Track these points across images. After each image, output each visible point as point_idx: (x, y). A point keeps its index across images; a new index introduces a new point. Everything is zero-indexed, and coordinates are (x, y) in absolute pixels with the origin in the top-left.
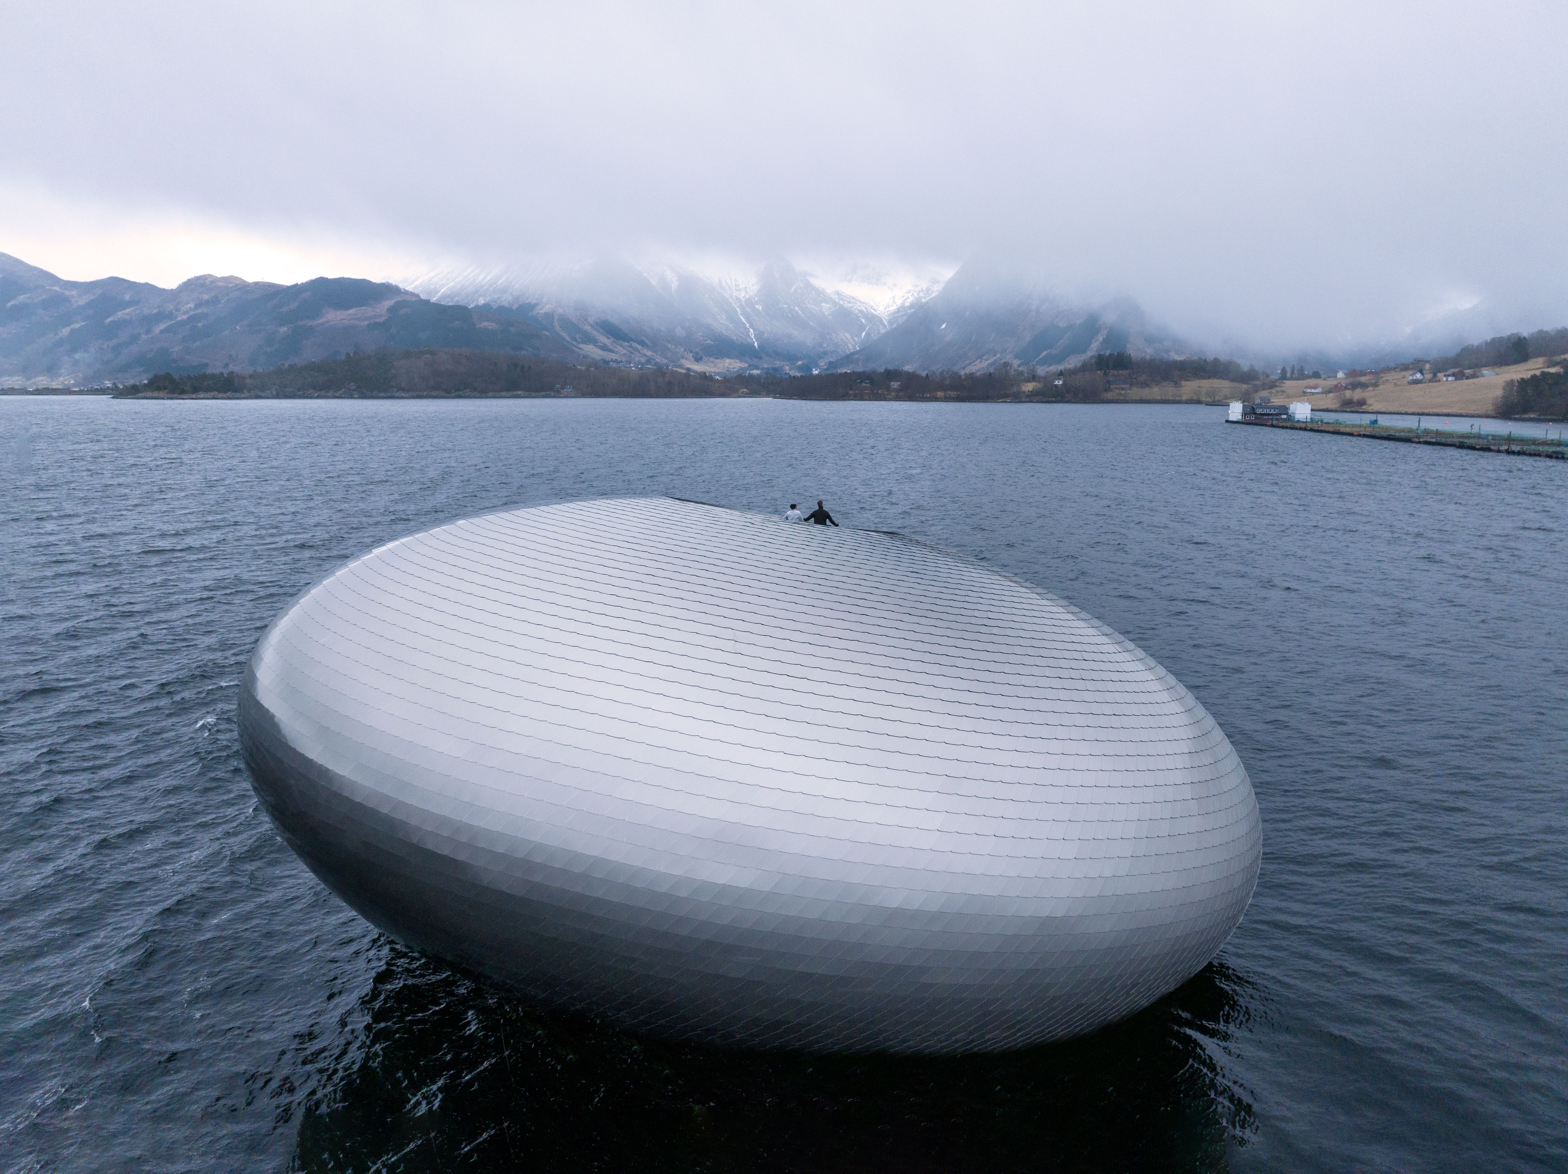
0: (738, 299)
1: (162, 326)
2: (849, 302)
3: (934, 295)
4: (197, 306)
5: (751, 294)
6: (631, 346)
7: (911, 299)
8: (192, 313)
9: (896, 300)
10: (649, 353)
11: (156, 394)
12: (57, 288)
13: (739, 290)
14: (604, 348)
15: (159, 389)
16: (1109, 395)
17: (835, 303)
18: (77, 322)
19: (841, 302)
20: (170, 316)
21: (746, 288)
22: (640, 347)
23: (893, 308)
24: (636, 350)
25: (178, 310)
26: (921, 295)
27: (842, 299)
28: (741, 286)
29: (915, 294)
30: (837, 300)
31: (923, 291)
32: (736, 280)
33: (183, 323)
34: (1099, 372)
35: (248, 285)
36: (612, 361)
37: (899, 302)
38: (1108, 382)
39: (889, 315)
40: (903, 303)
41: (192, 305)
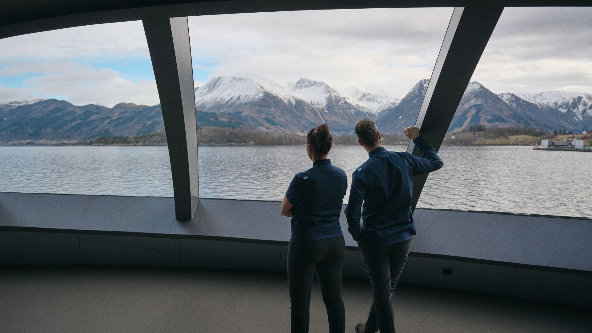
0: (318, 108)
1: (107, 121)
2: (362, 109)
3: (396, 105)
4: (120, 114)
5: (323, 106)
6: (277, 127)
7: (387, 107)
8: (118, 117)
9: (381, 107)
10: (284, 130)
11: (99, 144)
12: (72, 108)
13: (319, 105)
14: (267, 128)
15: (100, 142)
16: (476, 143)
17: (356, 109)
18: (78, 120)
19: (359, 109)
20: (110, 118)
21: (321, 104)
22: (280, 127)
23: (380, 111)
24: (279, 128)
25: (113, 116)
26: (391, 105)
27: (359, 108)
28: (320, 103)
29: (389, 105)
30: (357, 108)
31: (392, 103)
32: (317, 101)
33: (114, 120)
34: (471, 133)
35: (137, 106)
36: (270, 133)
37: (382, 108)
38: (476, 137)
39: (378, 113)
40: (384, 109)
41: (118, 114)
